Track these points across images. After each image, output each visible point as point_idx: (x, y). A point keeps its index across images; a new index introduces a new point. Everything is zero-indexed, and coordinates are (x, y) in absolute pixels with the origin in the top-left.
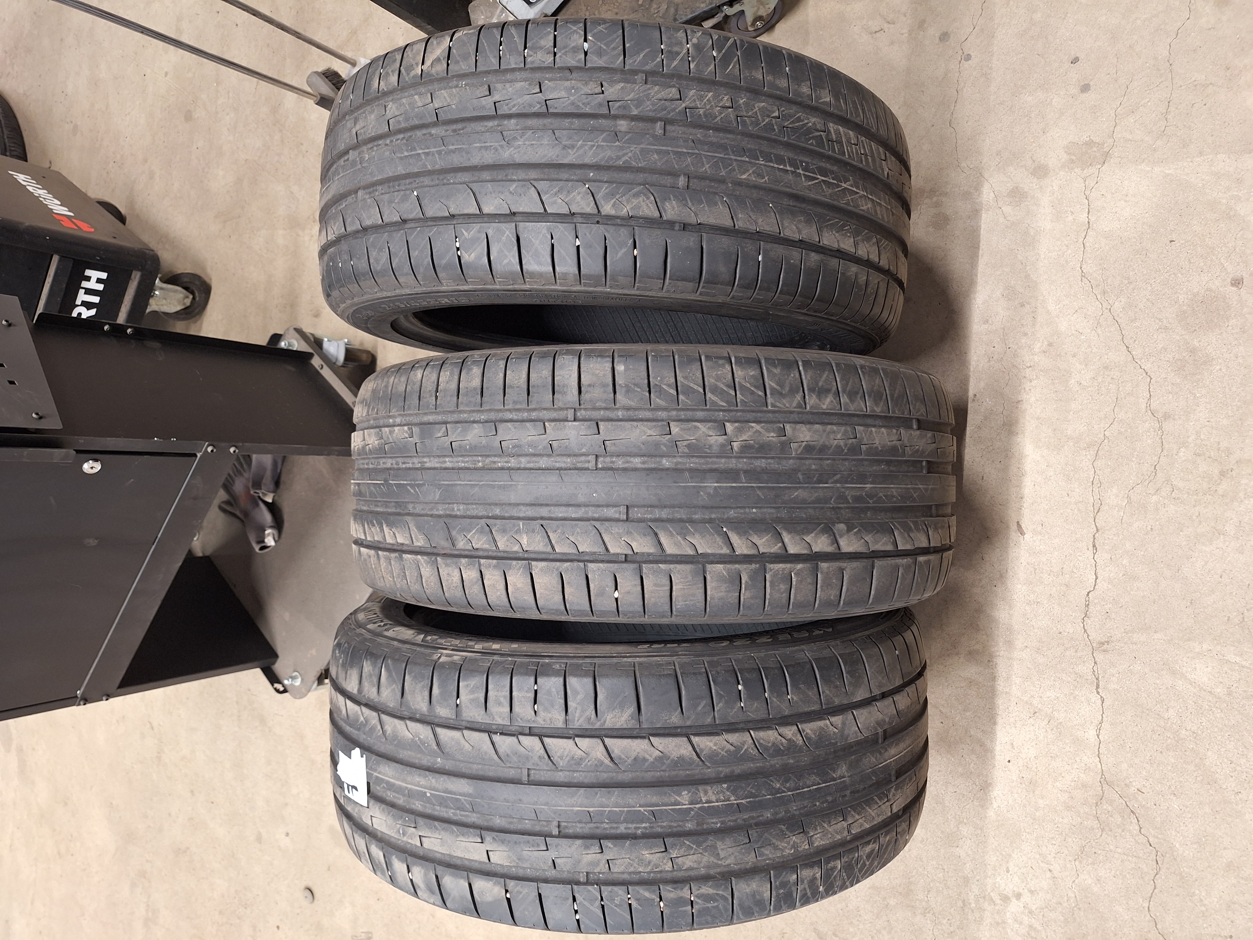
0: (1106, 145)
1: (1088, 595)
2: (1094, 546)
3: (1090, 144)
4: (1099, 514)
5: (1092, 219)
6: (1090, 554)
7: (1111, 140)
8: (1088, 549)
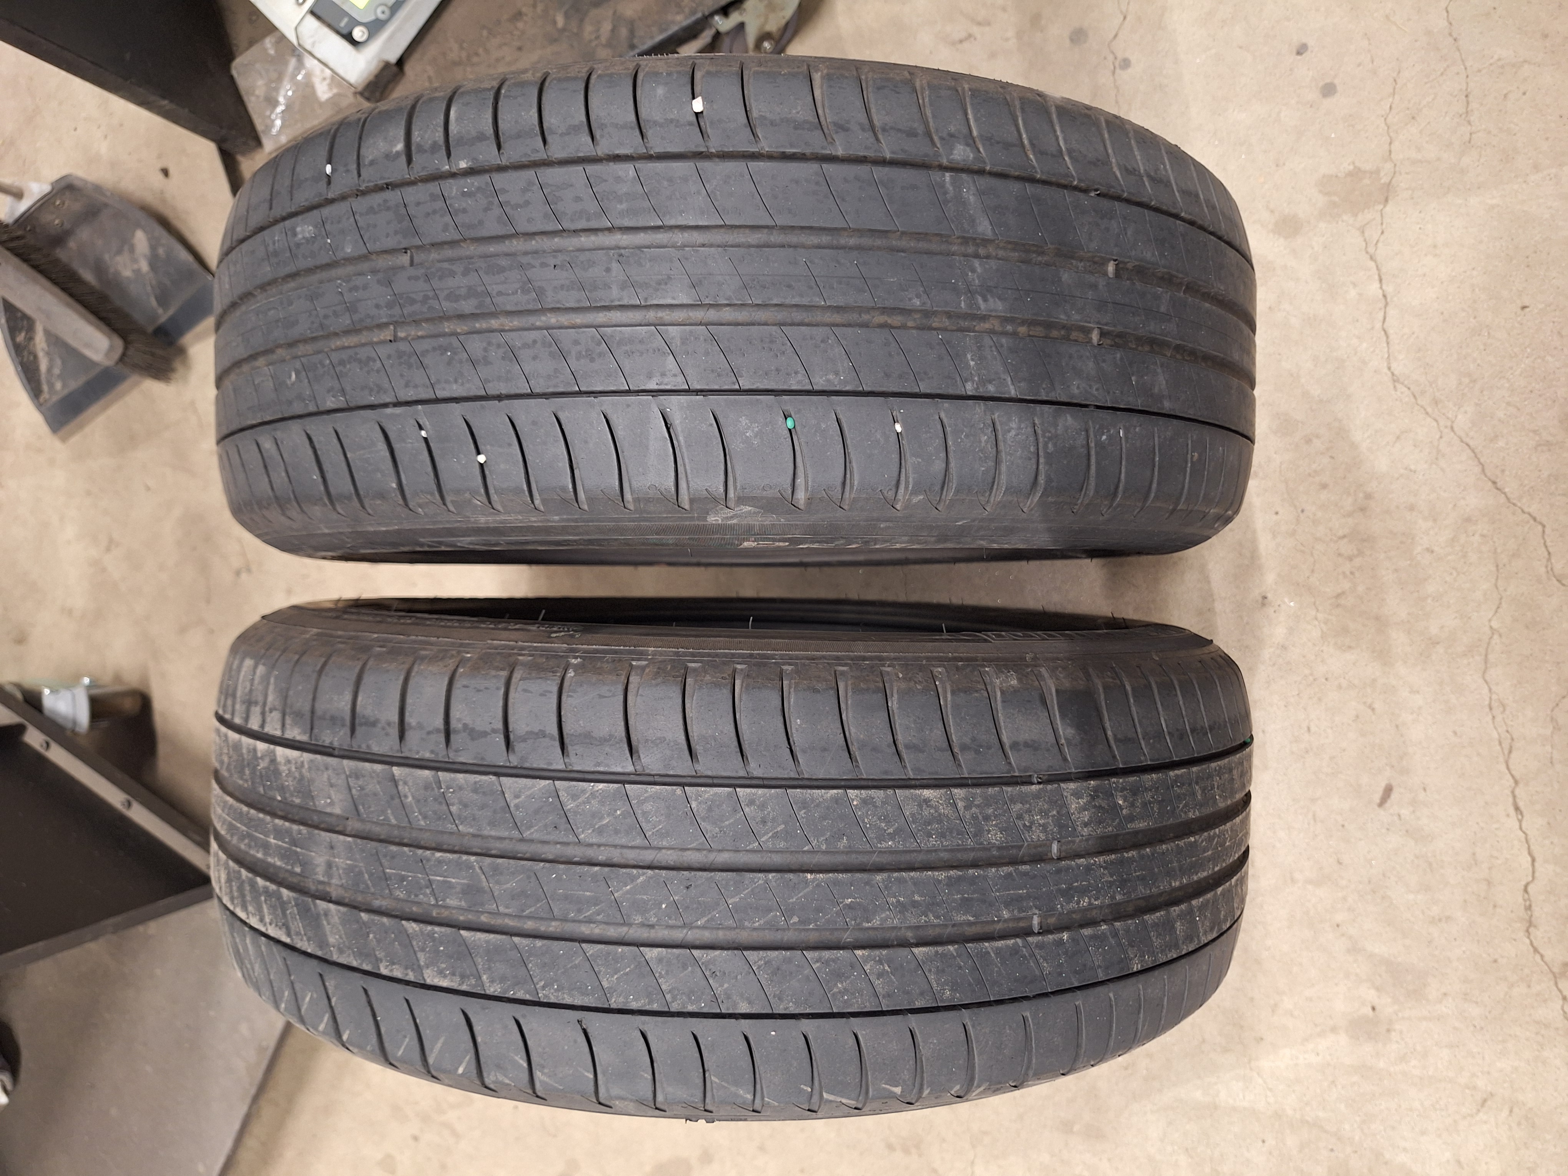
0: (1382, 174)
1: (1526, 890)
2: (1517, 809)
3: (1356, 174)
4: (1513, 755)
5: (1389, 289)
6: (1513, 822)
7: (1389, 166)
8: (1508, 815)
